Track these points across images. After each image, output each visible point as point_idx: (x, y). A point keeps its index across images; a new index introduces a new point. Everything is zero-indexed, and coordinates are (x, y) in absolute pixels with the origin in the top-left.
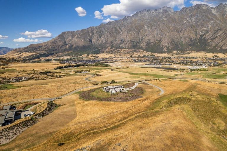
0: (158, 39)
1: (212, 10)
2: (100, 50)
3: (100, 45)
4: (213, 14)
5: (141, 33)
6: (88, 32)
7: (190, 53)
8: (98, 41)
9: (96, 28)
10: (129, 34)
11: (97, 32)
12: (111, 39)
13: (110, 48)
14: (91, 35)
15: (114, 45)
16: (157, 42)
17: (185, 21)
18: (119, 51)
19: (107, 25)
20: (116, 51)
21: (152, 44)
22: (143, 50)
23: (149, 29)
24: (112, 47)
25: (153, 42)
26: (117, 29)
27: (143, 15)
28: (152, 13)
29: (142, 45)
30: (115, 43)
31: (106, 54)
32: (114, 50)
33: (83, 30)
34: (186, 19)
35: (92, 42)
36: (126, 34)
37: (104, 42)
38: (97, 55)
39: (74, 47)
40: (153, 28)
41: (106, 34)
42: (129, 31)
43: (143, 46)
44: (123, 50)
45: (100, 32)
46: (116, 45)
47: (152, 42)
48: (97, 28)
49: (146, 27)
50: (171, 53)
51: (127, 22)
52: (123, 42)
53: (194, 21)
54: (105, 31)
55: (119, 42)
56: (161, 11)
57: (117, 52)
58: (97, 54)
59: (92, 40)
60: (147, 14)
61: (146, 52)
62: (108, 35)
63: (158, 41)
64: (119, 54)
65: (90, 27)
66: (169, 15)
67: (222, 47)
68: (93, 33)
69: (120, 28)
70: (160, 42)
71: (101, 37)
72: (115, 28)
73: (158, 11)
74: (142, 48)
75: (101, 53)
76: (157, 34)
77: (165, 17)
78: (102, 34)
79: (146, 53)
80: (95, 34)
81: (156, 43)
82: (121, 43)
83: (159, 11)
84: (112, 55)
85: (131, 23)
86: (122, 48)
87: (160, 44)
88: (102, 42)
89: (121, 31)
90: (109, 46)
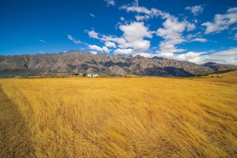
2: (37, 73)
3: (37, 69)
6: (23, 59)
8: (34, 66)
9: (32, 56)
10: (64, 64)
11: (33, 59)
12: (49, 66)
14: (26, 61)
17: (99, 60)
19: (44, 55)
24: (50, 71)
26: (54, 59)
27: (74, 53)
28: (80, 53)
30: (52, 69)
32: (51, 74)
33: (16, 56)
35: (27, 67)
36: (62, 63)
37: (41, 67)
39: (2, 69)
41: (44, 62)
42: (64, 62)
45: (37, 60)
46: (54, 70)
49: (77, 60)
51: (62, 56)
52: (60, 68)
53: (104, 61)
54: (42, 59)
55: (56, 68)
56: (86, 53)
59: (28, 65)
60: (77, 53)
62: (46, 62)
65: (25, 55)
66: (91, 55)
68: (29, 59)
69: (56, 59)
71: (37, 64)
72: (52, 58)
78: (39, 62)
80: (31, 61)
82: (58, 69)
85: (65, 57)
86: (59, 72)
88: (39, 67)
89: (58, 61)
90: (47, 71)
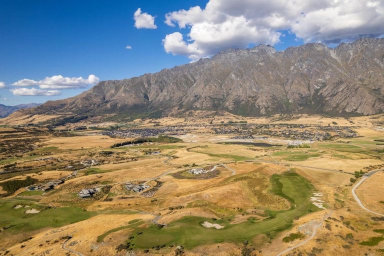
0: (252, 95)
1: (331, 51)
2: (162, 111)
3: (161, 103)
4: (331, 58)
5: (225, 85)
6: (142, 83)
7: (298, 118)
8: (157, 96)
9: (155, 75)
10: (207, 87)
11: (156, 82)
12: (179, 94)
13: (177, 108)
14: (146, 87)
15: (184, 104)
16: (250, 99)
17: (292, 68)
18: (191, 113)
19: (172, 72)
20: (187, 113)
21: (243, 102)
22: (230, 112)
23: (237, 78)
24: (181, 106)
25: (245, 99)
26: (188, 79)
27: (228, 57)
28: (242, 54)
29: (227, 104)
30: (185, 101)
31: (171, 118)
32: (183, 112)
33: (133, 78)
34: (293, 64)
35: (148, 99)
37: (168, 98)
38: (157, 121)
39: (119, 106)
40: (245, 77)
41: (172, 86)
42: (207, 82)
43: (230, 105)
44: (198, 112)
45: (161, 82)
46: (187, 103)
47: (243, 100)
48: (155, 77)
49: (233, 76)
50: (271, 118)
51: (203, 68)
52: (198, 99)
53: (306, 68)
54: (168, 81)
55: (192, 99)
56: (256, 51)
57: (189, 116)
58: (157, 118)
59: (149, 96)
60: (234, 55)
61: (233, 115)
62: (175, 87)
63: (252, 97)
64: (191, 118)
65: (145, 74)
66: (268, 58)
67: (345, 108)
68: (149, 84)
69: (192, 77)
70: (256, 100)
71: (162, 91)
72: (185, 76)
73: (251, 51)
74: (227, 109)
75: (164, 116)
76: (251, 88)
77: (262, 61)
78: (164, 86)
79: (234, 116)
80: (152, 86)
81: (249, 101)
82: (195, 101)
83: (253, 51)
84: (182, 120)
85: (210, 69)
86: (197, 109)
87: (254, 103)
88: (165, 99)
89: (195, 81)
90: (175, 106)
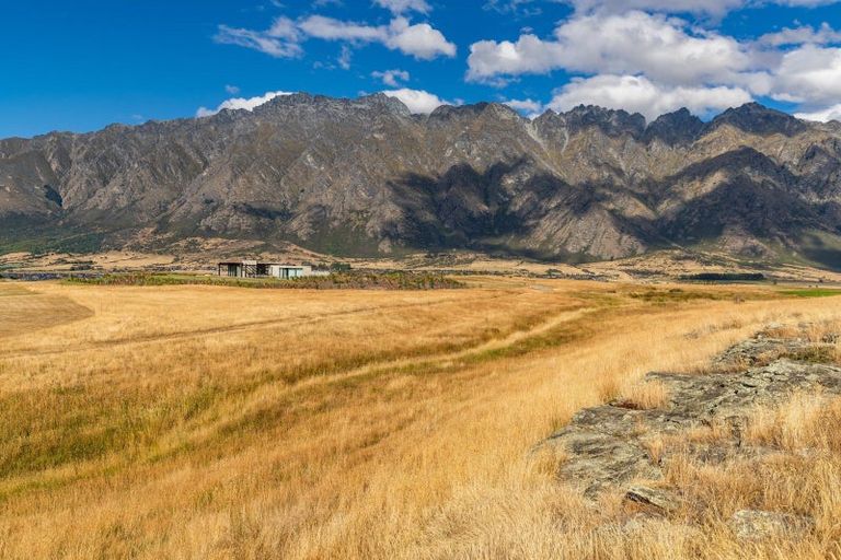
0: (358, 208)
1: (527, 125)
2: (101, 236)
3: (103, 215)
5: (290, 179)
6: (42, 157)
7: (471, 261)
8: (89, 197)
9: (83, 138)
10: (240, 180)
11: (86, 158)
12: (158, 193)
13: (151, 230)
14: (54, 167)
15: (172, 220)
16: (353, 216)
17: (449, 152)
18: (194, 243)
19: (138, 135)
20: (183, 243)
21: (336, 223)
22: (302, 244)
23: (320, 166)
24: (163, 226)
25: (339, 216)
26: (185, 156)
28: (330, 110)
29: (295, 224)
30: (177, 213)
31: (131, 255)
32: (171, 240)
33: (11, 141)
34: (451, 144)
35: (60, 201)
36: (228, 176)
37: (123, 202)
38: (86, 259)
40: (338, 163)
41: (136, 171)
42: (239, 168)
43: (300, 229)
44: (213, 241)
45: (104, 159)
46: (184, 217)
47: (335, 219)
48: (86, 142)
49: (309, 159)
50: (406, 261)
51: (230, 132)
52: (214, 209)
53: (479, 155)
54: (127, 158)
55: (196, 208)
56: (365, 107)
57: (188, 250)
58: (84, 252)
59: (62, 193)
60: (311, 109)
61: (310, 253)
62: (146, 174)
63: (358, 213)
64: (196, 256)
65: (52, 134)
66: (396, 124)
67: (565, 244)
68: (66, 162)
69: (198, 152)
70: (366, 220)
71: (105, 183)
72: (178, 150)
73: (354, 105)
74: (294, 238)
75: (109, 249)
76: (355, 189)
77: (381, 131)
78: (113, 171)
79: (313, 256)
80: (75, 166)
81: (349, 220)
82: (203, 215)
83: (359, 106)
84: (165, 260)
85: (247, 137)
86: (210, 234)
87: (363, 227)
88: (114, 202)
89: (206, 164)
90: (148, 225)
